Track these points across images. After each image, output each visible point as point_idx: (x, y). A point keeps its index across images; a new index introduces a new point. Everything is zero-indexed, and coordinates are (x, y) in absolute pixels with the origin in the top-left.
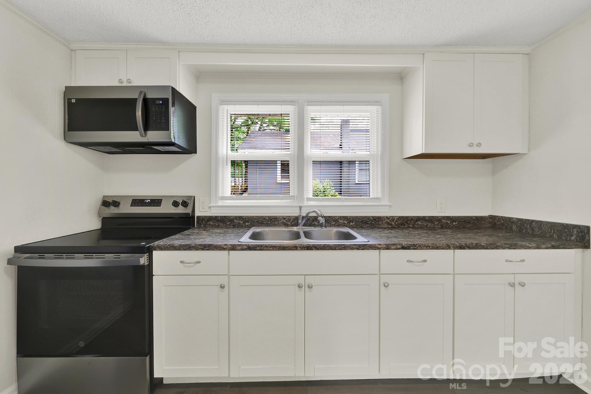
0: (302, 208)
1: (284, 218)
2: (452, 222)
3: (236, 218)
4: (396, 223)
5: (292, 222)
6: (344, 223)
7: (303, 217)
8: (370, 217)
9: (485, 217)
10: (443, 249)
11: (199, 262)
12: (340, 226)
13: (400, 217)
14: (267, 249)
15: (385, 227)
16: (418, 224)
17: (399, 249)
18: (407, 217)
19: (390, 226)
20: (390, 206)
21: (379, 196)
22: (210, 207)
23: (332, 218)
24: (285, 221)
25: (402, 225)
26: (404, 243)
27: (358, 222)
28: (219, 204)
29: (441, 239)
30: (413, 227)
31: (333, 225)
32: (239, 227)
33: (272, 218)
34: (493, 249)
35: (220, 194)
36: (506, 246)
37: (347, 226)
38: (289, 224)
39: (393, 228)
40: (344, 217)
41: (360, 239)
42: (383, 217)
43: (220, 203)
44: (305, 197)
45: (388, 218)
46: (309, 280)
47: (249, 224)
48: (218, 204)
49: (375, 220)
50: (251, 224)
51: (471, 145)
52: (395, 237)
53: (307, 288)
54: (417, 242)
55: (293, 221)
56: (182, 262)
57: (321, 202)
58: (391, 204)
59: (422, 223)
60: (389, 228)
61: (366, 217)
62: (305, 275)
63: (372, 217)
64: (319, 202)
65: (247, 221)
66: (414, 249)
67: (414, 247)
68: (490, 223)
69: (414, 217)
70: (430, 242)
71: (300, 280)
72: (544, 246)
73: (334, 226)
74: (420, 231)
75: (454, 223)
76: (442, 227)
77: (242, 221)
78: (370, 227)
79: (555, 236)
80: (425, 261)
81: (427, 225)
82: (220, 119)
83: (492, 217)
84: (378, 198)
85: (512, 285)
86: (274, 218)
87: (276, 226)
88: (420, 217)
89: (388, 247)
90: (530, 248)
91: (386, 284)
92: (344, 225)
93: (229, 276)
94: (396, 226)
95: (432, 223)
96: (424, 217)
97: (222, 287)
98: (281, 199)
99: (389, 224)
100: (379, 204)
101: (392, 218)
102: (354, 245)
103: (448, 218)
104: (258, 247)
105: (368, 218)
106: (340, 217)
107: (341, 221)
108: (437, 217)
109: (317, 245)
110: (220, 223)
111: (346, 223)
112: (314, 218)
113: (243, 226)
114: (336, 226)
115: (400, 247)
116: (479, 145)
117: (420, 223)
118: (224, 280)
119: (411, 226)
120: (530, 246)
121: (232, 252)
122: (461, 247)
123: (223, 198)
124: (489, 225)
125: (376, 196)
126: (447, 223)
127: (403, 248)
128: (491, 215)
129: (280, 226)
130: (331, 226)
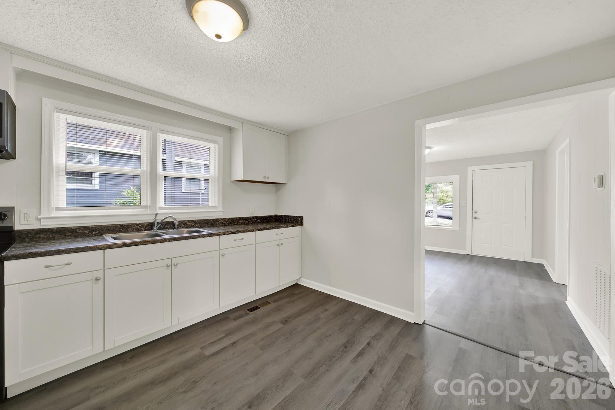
0: (158, 216)
1: (137, 225)
2: (257, 220)
3: (79, 228)
4: (227, 222)
5: (145, 227)
6: (192, 225)
7: (158, 223)
8: (210, 219)
9: (273, 216)
10: (251, 231)
12: (188, 227)
13: (229, 218)
14: (141, 244)
15: (220, 225)
16: (240, 222)
17: (230, 234)
18: (233, 218)
19: (223, 225)
20: (223, 212)
21: (216, 205)
22: (39, 219)
23: (182, 222)
24: (138, 227)
25: (230, 223)
26: (233, 231)
27: (202, 223)
28: (53, 216)
29: (250, 228)
30: (237, 224)
31: (182, 227)
32: (84, 236)
33: (125, 225)
34: (271, 229)
35: (54, 205)
36: (276, 227)
37: (194, 227)
38: (143, 229)
39: (225, 225)
40: (191, 221)
41: (206, 231)
42: (219, 219)
43: (54, 214)
44: (158, 206)
45: (222, 219)
46: (174, 261)
47: (97, 233)
48: (51, 216)
49: (214, 221)
50: (99, 232)
51: (265, 178)
52: (227, 229)
53: (173, 266)
54: (239, 229)
55: (147, 227)
56: (47, 267)
57: (172, 210)
58: (224, 210)
59: (242, 221)
60: (222, 226)
61: (208, 219)
62: (172, 258)
63: (212, 219)
64: (170, 210)
65: (94, 230)
66: (237, 233)
67: (238, 232)
68: (275, 219)
69: (238, 218)
70: (245, 229)
71: (169, 262)
72: (289, 226)
73: (184, 227)
74: (241, 226)
75: (259, 220)
76: (252, 223)
77: (87, 230)
78: (210, 226)
79: (295, 222)
80: (243, 239)
81: (245, 222)
83: (276, 216)
84: (215, 207)
85: (278, 245)
86: (126, 226)
87: (129, 232)
88: (241, 218)
89: (224, 234)
90: (284, 227)
91: (223, 255)
92: (191, 227)
93: (103, 270)
94: (227, 224)
95: (247, 221)
96: (243, 217)
97: (98, 280)
99: (223, 223)
100: (216, 210)
101: (225, 220)
102: (205, 234)
103: (255, 217)
104: (134, 243)
105: (209, 220)
106: (189, 221)
107: (189, 224)
108: (250, 217)
109: (181, 237)
110: (56, 235)
111: (193, 224)
112: (167, 223)
113: (88, 235)
114: (185, 228)
115: (230, 233)
116: (268, 178)
117: (241, 222)
119: (236, 223)
120: (284, 226)
122: (259, 230)
123: (59, 209)
124: (274, 220)
125: (214, 205)
126: (255, 220)
127: (232, 233)
128: (275, 215)
129: (133, 231)
130: (181, 228)
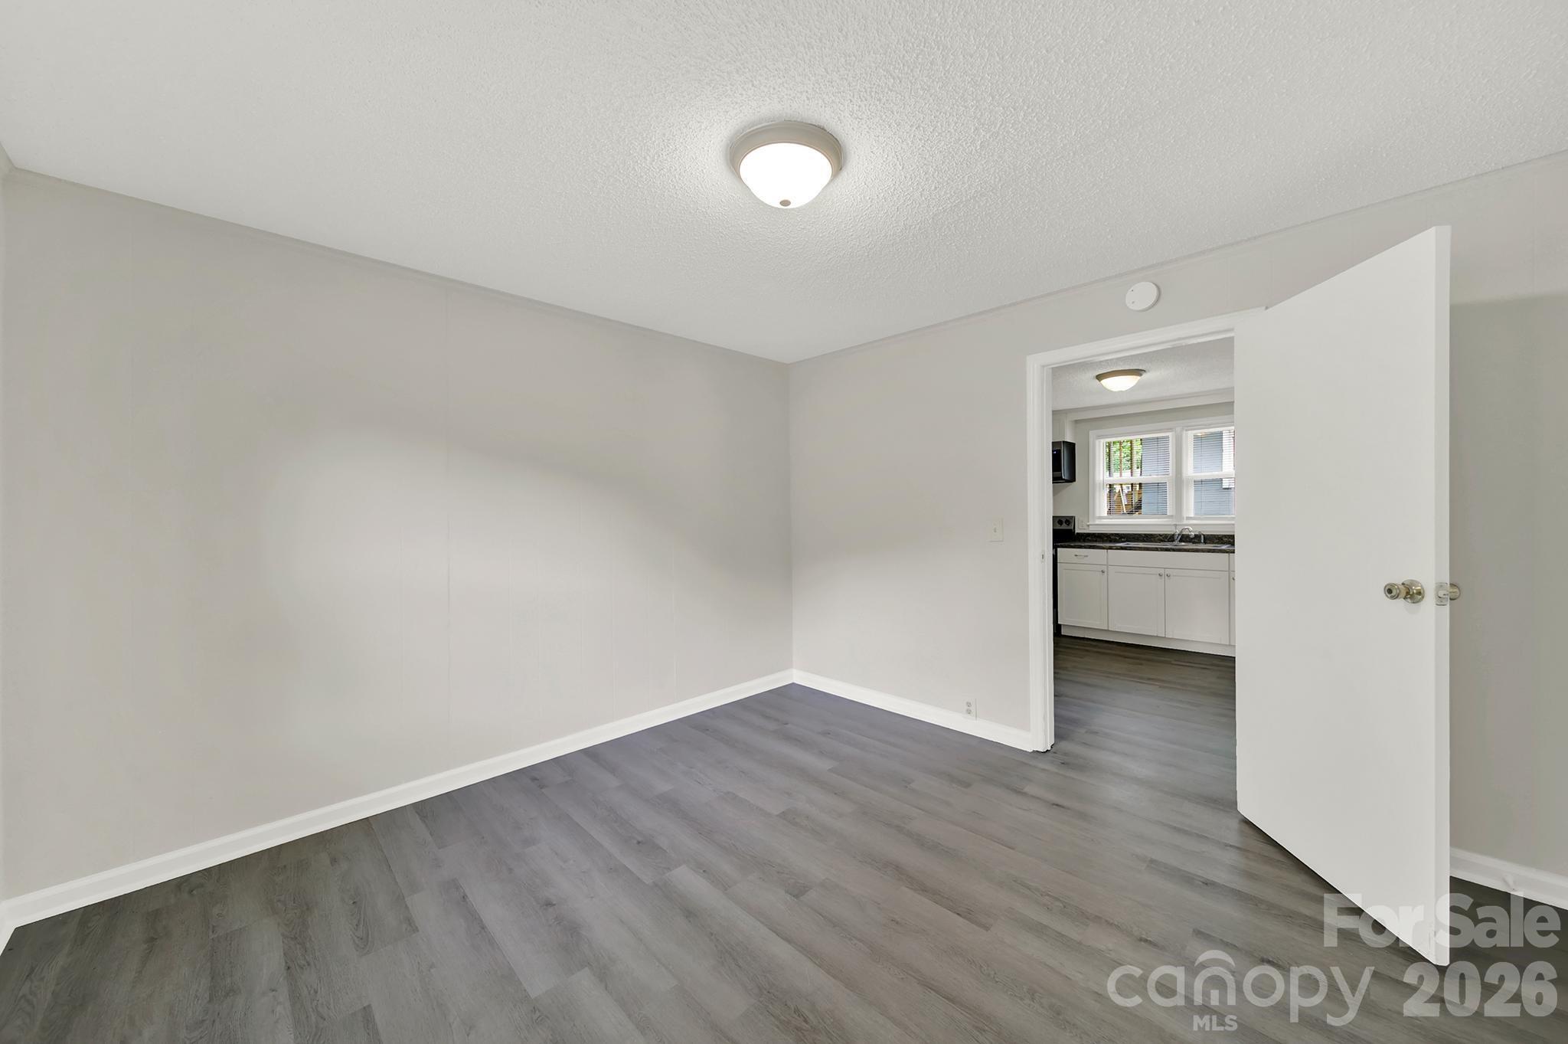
1: (1161, 535)
3: (1113, 535)
5: (1169, 539)
11: (1087, 556)
22: (1088, 526)
24: (1161, 538)
33: (1148, 535)
35: (1097, 515)
43: (1098, 522)
44: (1185, 515)
46: (1168, 572)
48: (1095, 523)
56: (1076, 555)
65: (1123, 537)
71: (1162, 571)
77: (1117, 537)
82: (1097, 469)
86: (1150, 535)
93: (1107, 565)
97: (1103, 572)
98: (1158, 518)
118: (1104, 568)
121: (1109, 551)
123: (1101, 518)
